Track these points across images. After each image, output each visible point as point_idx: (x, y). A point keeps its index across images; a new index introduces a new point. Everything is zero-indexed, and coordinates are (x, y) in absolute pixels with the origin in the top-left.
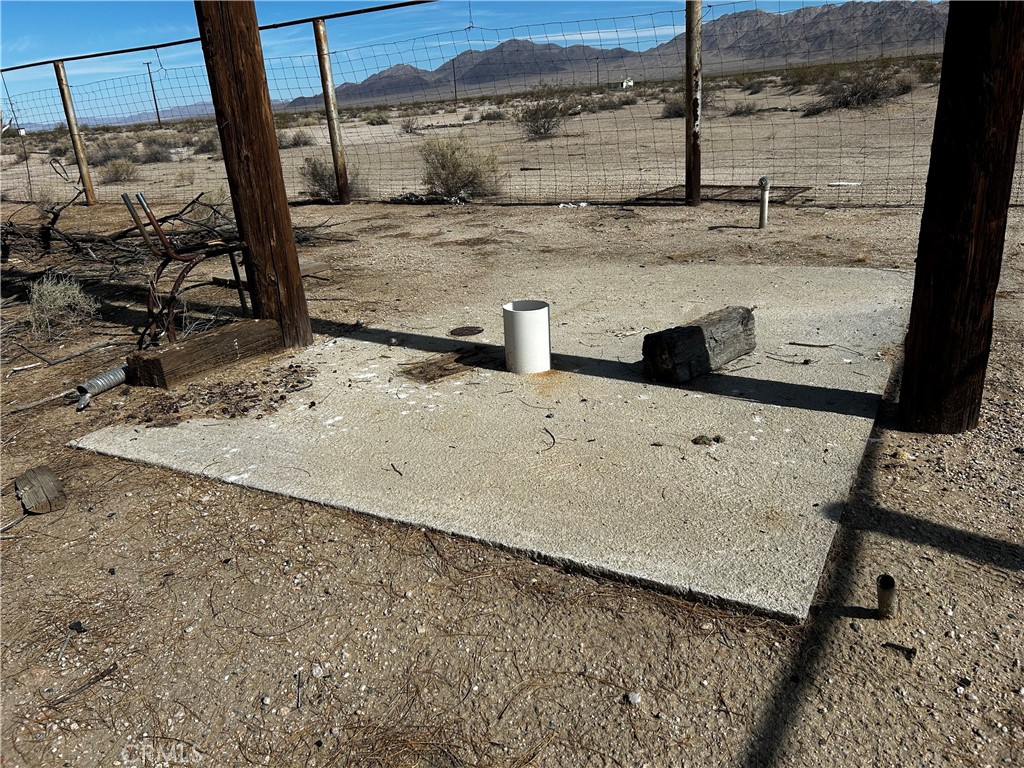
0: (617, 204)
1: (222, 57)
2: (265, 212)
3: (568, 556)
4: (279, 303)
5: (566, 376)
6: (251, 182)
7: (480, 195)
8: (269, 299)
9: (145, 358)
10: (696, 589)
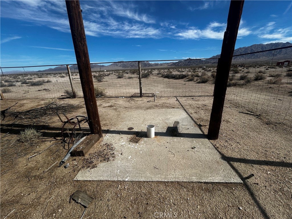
0: (129, 97)
1: (87, 86)
2: (95, 114)
3: (204, 181)
4: (98, 130)
5: (159, 137)
6: (92, 109)
7: (103, 96)
8: (96, 130)
9: (78, 151)
10: (227, 182)
